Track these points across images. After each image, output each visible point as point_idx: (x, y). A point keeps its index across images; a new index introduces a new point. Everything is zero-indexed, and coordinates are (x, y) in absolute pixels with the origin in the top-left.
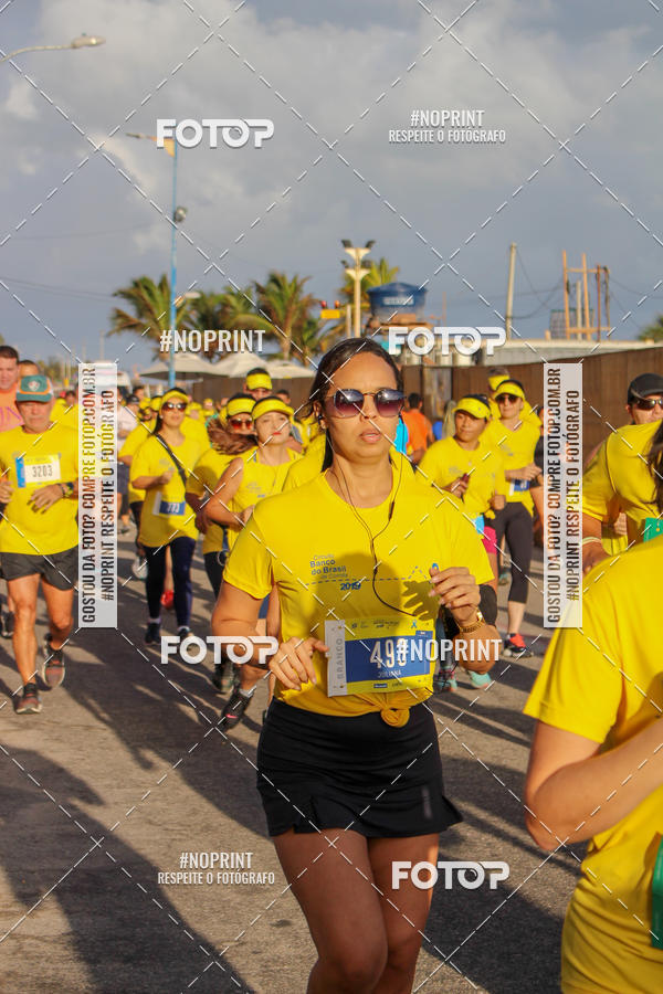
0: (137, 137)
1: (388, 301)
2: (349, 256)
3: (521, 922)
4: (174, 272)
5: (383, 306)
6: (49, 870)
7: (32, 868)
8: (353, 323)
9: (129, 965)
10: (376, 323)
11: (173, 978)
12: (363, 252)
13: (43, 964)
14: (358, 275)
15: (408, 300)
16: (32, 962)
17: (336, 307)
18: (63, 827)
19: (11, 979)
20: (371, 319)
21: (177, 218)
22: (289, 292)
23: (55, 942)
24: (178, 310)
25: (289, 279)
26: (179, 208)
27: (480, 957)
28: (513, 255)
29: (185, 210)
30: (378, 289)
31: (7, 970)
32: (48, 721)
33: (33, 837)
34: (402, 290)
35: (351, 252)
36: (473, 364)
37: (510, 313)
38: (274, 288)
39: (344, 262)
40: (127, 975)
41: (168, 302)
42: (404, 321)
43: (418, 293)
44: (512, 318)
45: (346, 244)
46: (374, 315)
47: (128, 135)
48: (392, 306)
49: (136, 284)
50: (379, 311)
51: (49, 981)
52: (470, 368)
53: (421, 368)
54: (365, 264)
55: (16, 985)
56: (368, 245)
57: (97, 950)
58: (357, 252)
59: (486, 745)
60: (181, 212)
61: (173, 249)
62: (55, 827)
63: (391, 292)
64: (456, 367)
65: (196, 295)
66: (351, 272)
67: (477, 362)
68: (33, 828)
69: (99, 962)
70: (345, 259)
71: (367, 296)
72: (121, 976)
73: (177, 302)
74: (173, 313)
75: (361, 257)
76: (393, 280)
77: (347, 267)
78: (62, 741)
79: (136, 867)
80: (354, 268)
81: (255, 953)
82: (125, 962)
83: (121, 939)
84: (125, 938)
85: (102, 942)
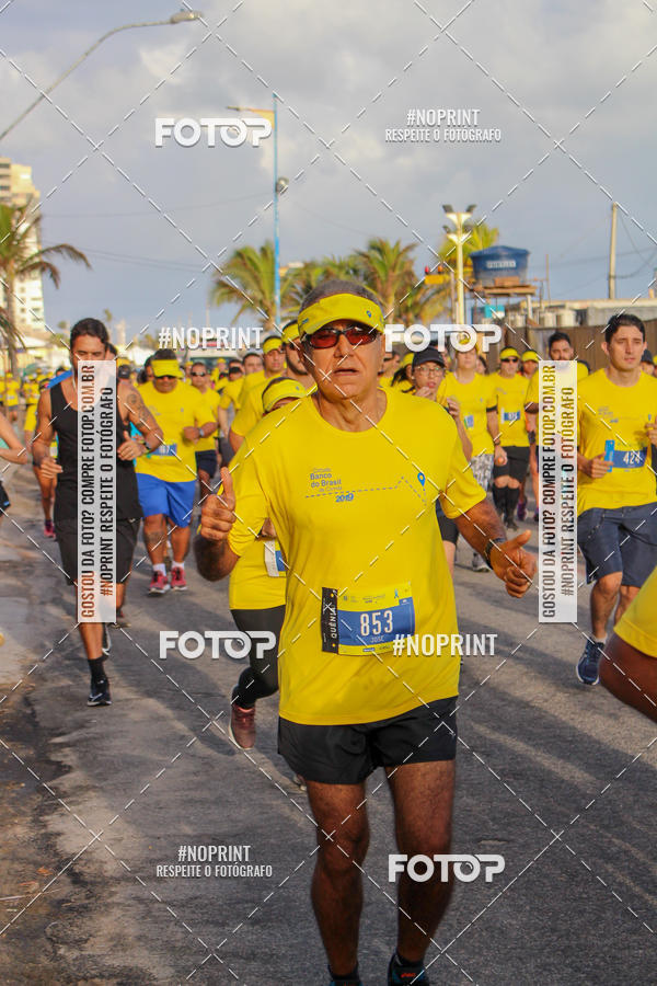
0: (237, 110)
1: (490, 264)
2: (450, 220)
3: (644, 878)
4: (277, 243)
5: (486, 269)
6: (174, 836)
7: (158, 834)
8: (456, 288)
9: (257, 927)
10: (480, 287)
11: (300, 940)
12: (465, 217)
13: (172, 927)
14: (459, 239)
15: (513, 264)
16: (161, 926)
17: (439, 273)
18: (186, 793)
19: (142, 943)
20: (474, 283)
21: (278, 189)
22: (392, 258)
23: (183, 906)
24: (284, 279)
25: (391, 244)
26: (280, 179)
27: (605, 913)
28: (615, 215)
29: (286, 181)
30: (480, 252)
31: (136, 934)
32: (169, 689)
33: (158, 803)
34: (504, 253)
35: (452, 217)
36: (578, 324)
37: (613, 273)
38: (375, 254)
39: (445, 227)
40: (254, 937)
41: (273, 273)
42: (506, 284)
43: (520, 256)
44: (615, 277)
45: (448, 209)
46: (477, 278)
47: (229, 108)
48: (495, 270)
49: (239, 255)
50: (482, 275)
51: (180, 944)
52: (575, 328)
53: (526, 331)
54: (466, 228)
55: (147, 949)
56: (469, 210)
57: (224, 913)
58: (458, 218)
59: (603, 704)
60: (283, 183)
61: (276, 219)
62: (177, 794)
63: (494, 256)
64: (561, 328)
65: (299, 265)
66: (453, 237)
67: (581, 323)
68: (158, 795)
69: (228, 925)
70: (447, 224)
71: (470, 262)
72: (250, 938)
73: (282, 272)
74: (278, 284)
75: (463, 222)
76: (494, 244)
77: (449, 232)
78: (183, 709)
79: (260, 831)
80: (455, 232)
81: (380, 913)
82: (253, 924)
83: (247, 902)
84: (251, 901)
85: (229, 905)
